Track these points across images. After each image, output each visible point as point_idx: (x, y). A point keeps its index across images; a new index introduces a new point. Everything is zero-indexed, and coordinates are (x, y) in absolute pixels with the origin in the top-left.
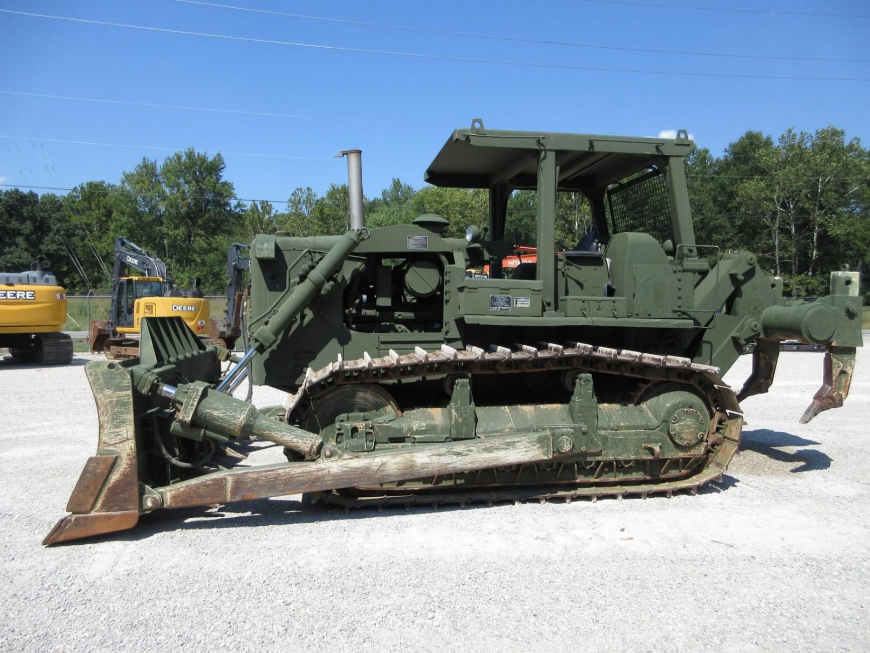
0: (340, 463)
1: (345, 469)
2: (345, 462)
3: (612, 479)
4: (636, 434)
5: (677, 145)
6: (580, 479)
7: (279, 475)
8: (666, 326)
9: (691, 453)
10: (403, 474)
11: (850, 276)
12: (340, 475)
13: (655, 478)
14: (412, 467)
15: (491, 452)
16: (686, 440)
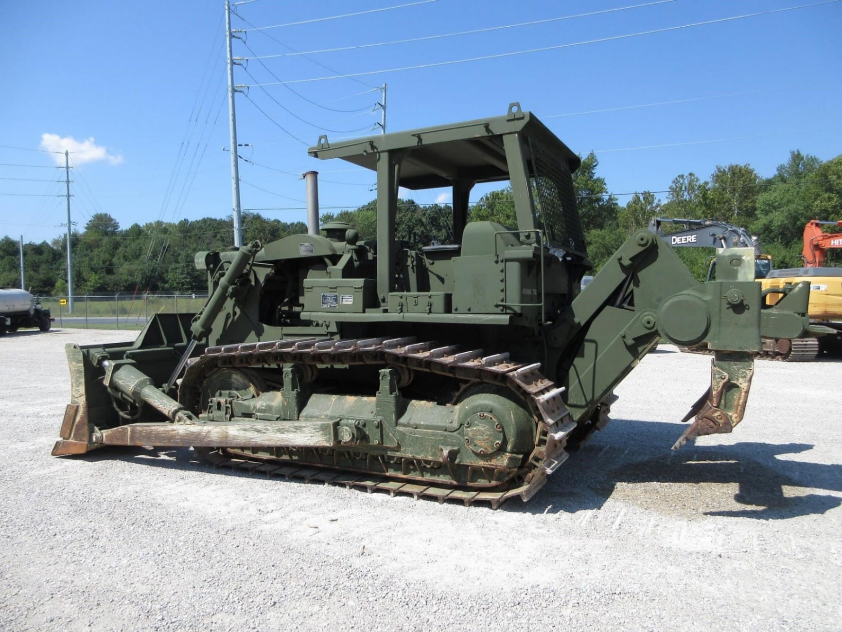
0: (185, 427)
1: (187, 432)
2: (187, 426)
3: (419, 478)
4: (433, 435)
5: (508, 121)
6: (390, 473)
7: (152, 430)
8: (477, 322)
9: (492, 463)
10: (221, 442)
11: (739, 254)
12: (184, 436)
13: (461, 484)
14: (227, 437)
15: (283, 433)
16: (481, 447)
